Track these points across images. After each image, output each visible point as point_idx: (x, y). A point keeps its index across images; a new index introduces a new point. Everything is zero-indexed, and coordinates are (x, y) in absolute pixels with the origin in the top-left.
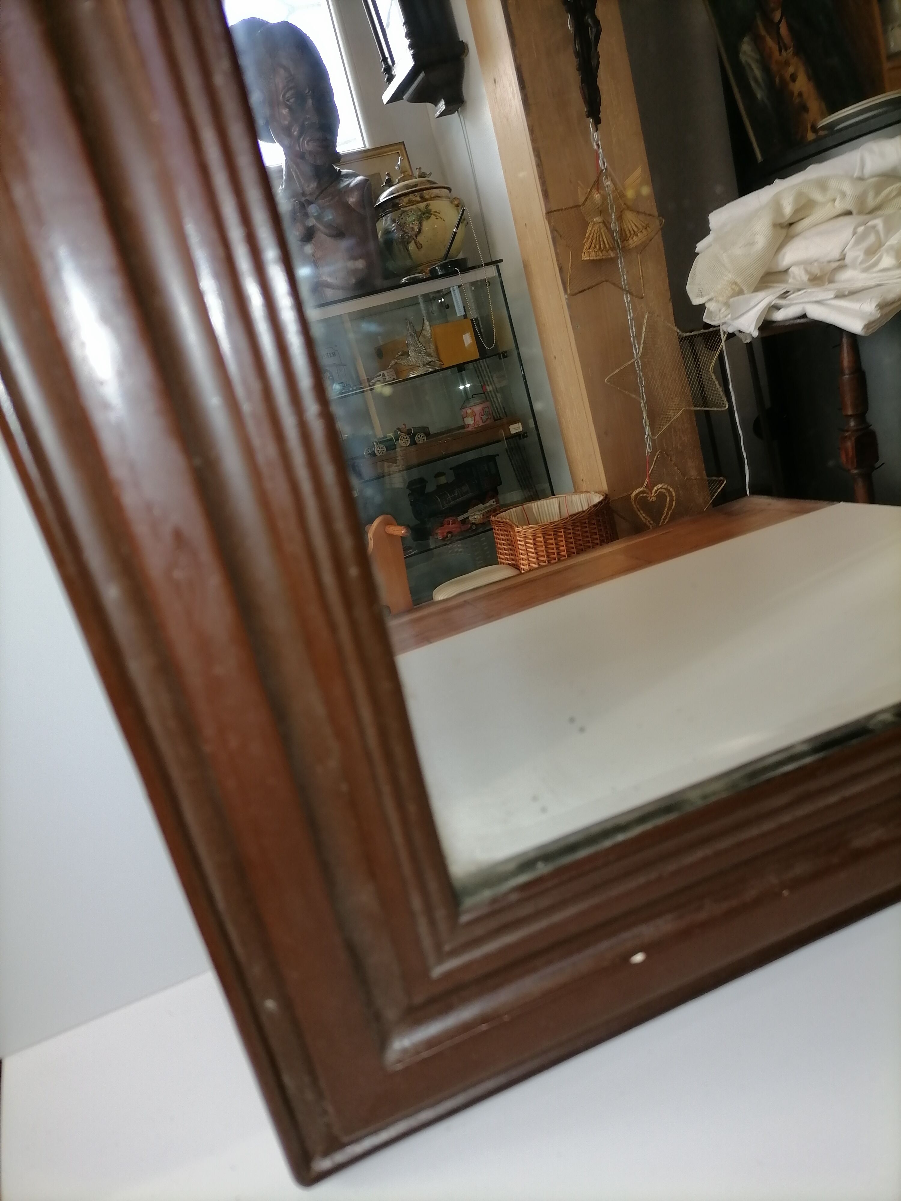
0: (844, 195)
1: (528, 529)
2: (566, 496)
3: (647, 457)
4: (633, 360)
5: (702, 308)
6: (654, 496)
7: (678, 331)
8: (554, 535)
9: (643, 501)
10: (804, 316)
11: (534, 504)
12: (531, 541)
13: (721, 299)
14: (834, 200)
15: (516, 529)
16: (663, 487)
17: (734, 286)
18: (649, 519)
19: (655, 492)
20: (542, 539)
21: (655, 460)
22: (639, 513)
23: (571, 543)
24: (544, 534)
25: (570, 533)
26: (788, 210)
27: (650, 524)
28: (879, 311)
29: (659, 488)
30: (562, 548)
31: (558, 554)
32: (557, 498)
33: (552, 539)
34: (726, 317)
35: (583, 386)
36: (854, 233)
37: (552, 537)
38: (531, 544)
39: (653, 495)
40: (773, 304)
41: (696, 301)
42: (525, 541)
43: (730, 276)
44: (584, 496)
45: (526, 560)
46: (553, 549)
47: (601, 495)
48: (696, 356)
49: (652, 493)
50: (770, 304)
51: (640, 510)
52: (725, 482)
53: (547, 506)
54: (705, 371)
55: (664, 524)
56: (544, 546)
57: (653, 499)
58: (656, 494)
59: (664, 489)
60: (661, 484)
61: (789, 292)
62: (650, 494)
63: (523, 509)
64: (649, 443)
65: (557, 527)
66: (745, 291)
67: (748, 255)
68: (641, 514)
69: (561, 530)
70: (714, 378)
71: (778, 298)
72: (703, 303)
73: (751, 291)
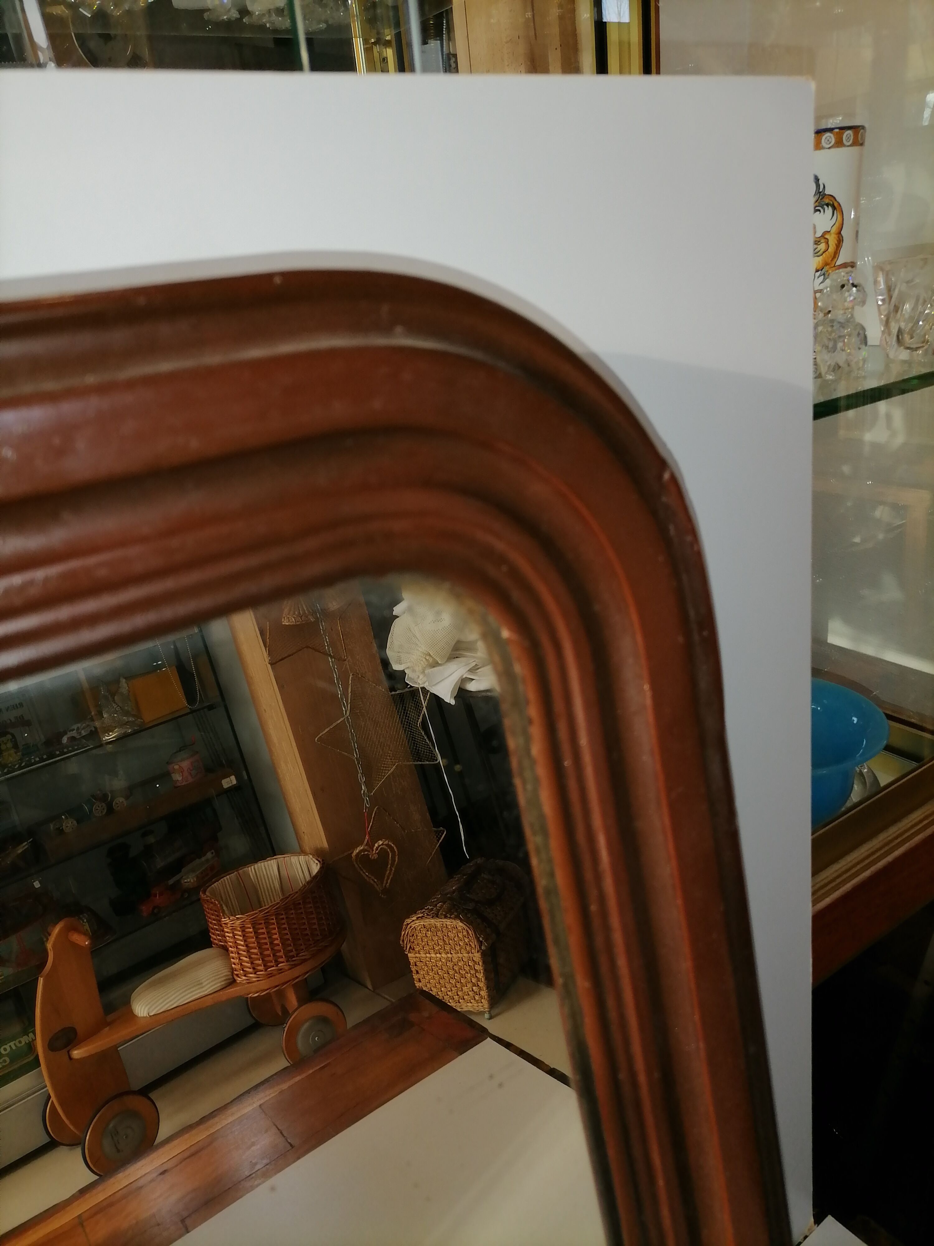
2: (284, 857)
3: (366, 813)
4: (342, 719)
5: (403, 673)
6: (375, 853)
8: (265, 923)
9: (364, 859)
11: (251, 868)
12: (241, 933)
13: (417, 669)
15: (223, 920)
16: (384, 843)
17: (428, 658)
18: (373, 878)
19: (376, 850)
20: (251, 930)
21: (373, 816)
22: (361, 872)
23: (285, 929)
24: (254, 924)
25: (283, 919)
27: (375, 882)
29: (380, 844)
30: (275, 936)
31: (271, 943)
32: (275, 860)
33: (263, 929)
34: (424, 683)
35: (294, 744)
37: (263, 926)
38: (241, 936)
39: (374, 852)
40: (464, 677)
41: (396, 666)
42: (233, 933)
43: (423, 648)
44: (302, 858)
46: (265, 938)
47: (319, 863)
48: (405, 710)
49: (373, 850)
50: (463, 675)
51: (362, 868)
52: (445, 833)
53: (266, 869)
54: (414, 725)
55: (389, 881)
56: (254, 937)
57: (374, 857)
58: (377, 851)
59: (385, 845)
60: (381, 840)
61: (478, 665)
62: (371, 851)
63: (238, 875)
64: (366, 799)
65: (268, 914)
66: (439, 662)
67: (437, 631)
68: (364, 873)
69: (272, 917)
70: (423, 734)
71: (468, 671)
72: (403, 669)
73: (445, 661)
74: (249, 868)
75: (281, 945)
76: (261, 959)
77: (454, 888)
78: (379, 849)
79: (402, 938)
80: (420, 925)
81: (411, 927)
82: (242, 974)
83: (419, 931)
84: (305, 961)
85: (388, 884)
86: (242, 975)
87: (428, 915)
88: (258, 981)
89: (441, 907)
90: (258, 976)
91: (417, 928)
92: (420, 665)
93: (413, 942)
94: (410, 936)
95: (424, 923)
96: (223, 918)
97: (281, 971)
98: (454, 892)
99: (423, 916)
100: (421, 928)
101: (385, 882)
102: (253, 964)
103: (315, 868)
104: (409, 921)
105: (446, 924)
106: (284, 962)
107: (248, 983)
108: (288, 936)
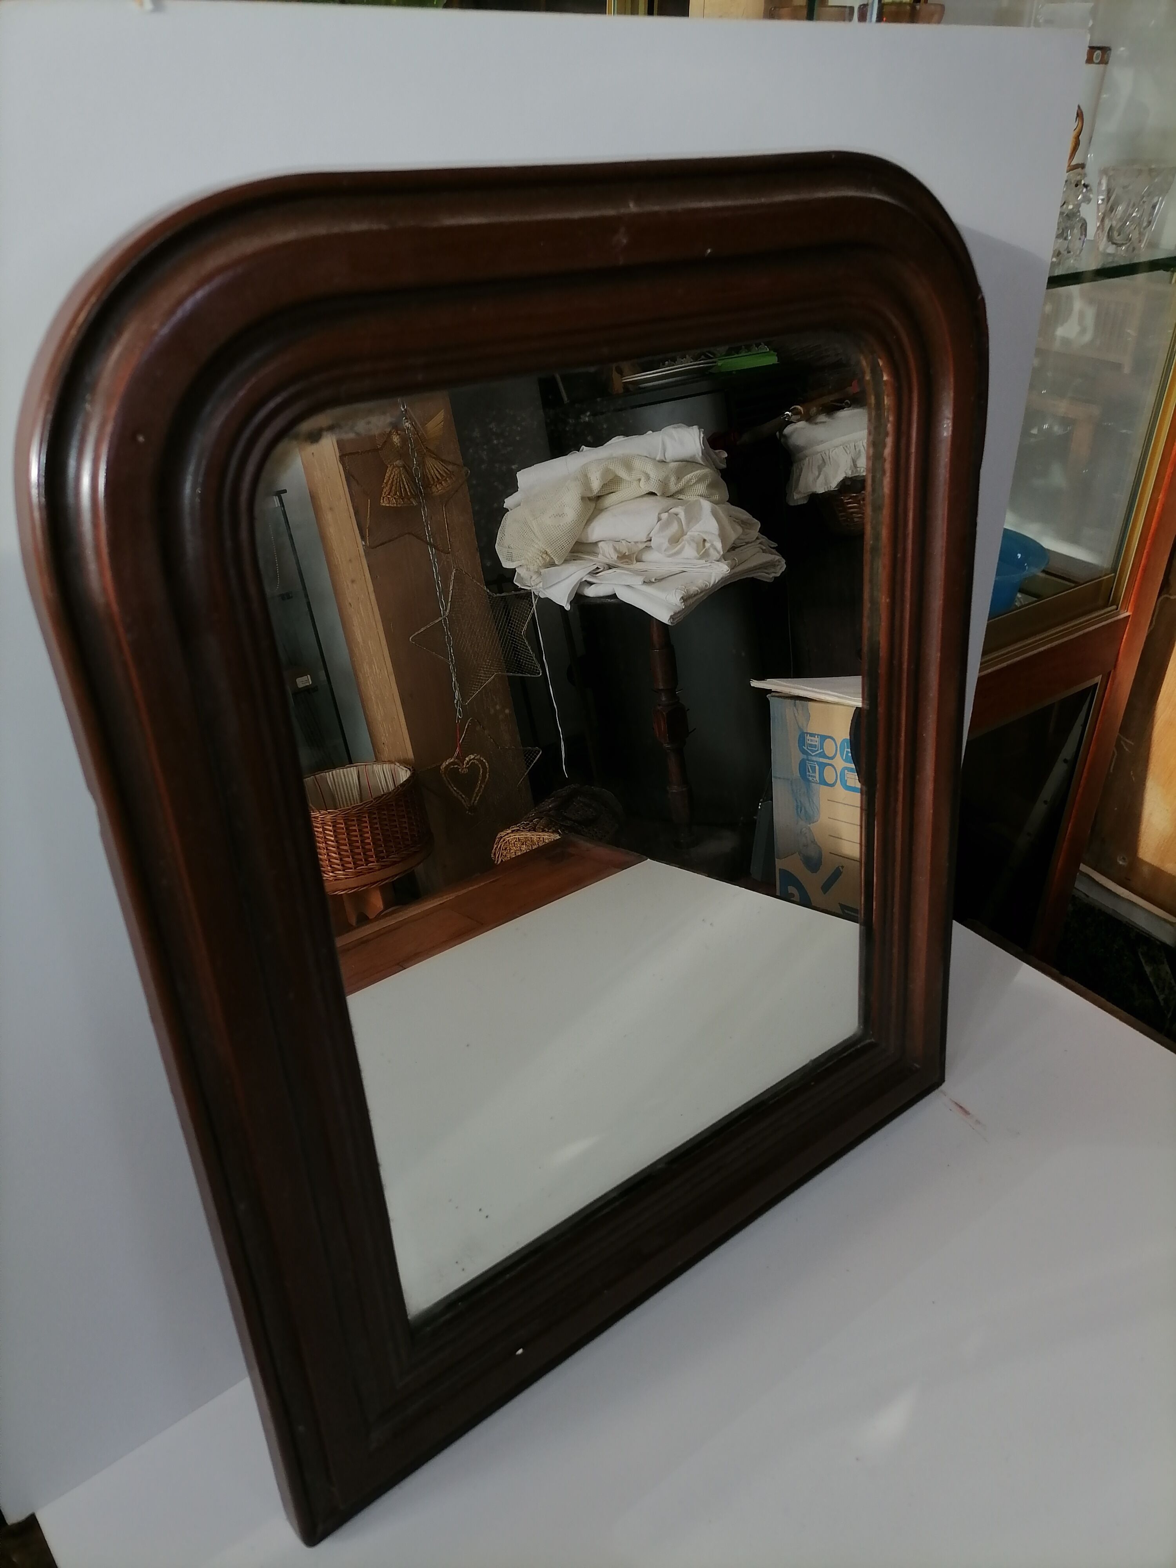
0: (648, 477)
1: (326, 815)
2: (366, 765)
3: (458, 725)
4: (440, 619)
5: (514, 571)
6: (466, 768)
7: (488, 591)
8: (357, 820)
9: (453, 772)
10: (614, 596)
11: (329, 774)
12: (331, 828)
13: (532, 567)
14: (640, 480)
15: (312, 814)
16: (476, 758)
17: (544, 556)
18: (461, 793)
19: (467, 763)
20: (343, 826)
21: (466, 728)
22: (450, 787)
23: (377, 829)
24: (346, 820)
25: (375, 818)
26: (596, 485)
27: (463, 798)
28: (683, 604)
29: (471, 758)
30: (366, 835)
31: (362, 841)
32: (355, 767)
33: (355, 826)
34: (537, 585)
35: (384, 642)
36: (659, 519)
37: (355, 823)
38: (331, 831)
39: (464, 766)
40: (584, 580)
41: (506, 564)
42: (323, 827)
43: (540, 545)
44: (387, 767)
45: (324, 848)
46: (356, 836)
47: (408, 770)
48: (508, 616)
49: (464, 764)
50: (582, 579)
51: (451, 782)
52: (541, 753)
53: (344, 776)
54: (517, 634)
55: (477, 798)
56: (346, 834)
57: (464, 772)
58: (467, 766)
59: (477, 760)
60: (473, 755)
61: (599, 569)
62: (461, 765)
63: (315, 779)
64: (459, 709)
65: (361, 811)
66: (556, 563)
67: (558, 527)
68: (453, 787)
69: (364, 815)
70: (527, 643)
71: (588, 574)
72: (514, 567)
73: (562, 562)
74: (327, 774)
75: (372, 844)
76: (351, 857)
77: (550, 806)
78: (470, 764)
79: (493, 851)
80: (515, 838)
81: (504, 840)
82: (329, 870)
83: (513, 844)
84: (395, 863)
85: (476, 802)
86: (329, 872)
87: (524, 828)
88: (346, 878)
89: (538, 822)
90: (347, 873)
91: (511, 841)
92: (535, 563)
93: (506, 856)
94: (503, 850)
95: (519, 836)
96: (312, 812)
97: (371, 870)
98: (550, 809)
99: (518, 830)
100: (516, 841)
101: (473, 799)
102: (342, 860)
103: (404, 775)
104: (503, 834)
105: (543, 838)
106: (373, 862)
107: (335, 880)
108: (380, 837)
